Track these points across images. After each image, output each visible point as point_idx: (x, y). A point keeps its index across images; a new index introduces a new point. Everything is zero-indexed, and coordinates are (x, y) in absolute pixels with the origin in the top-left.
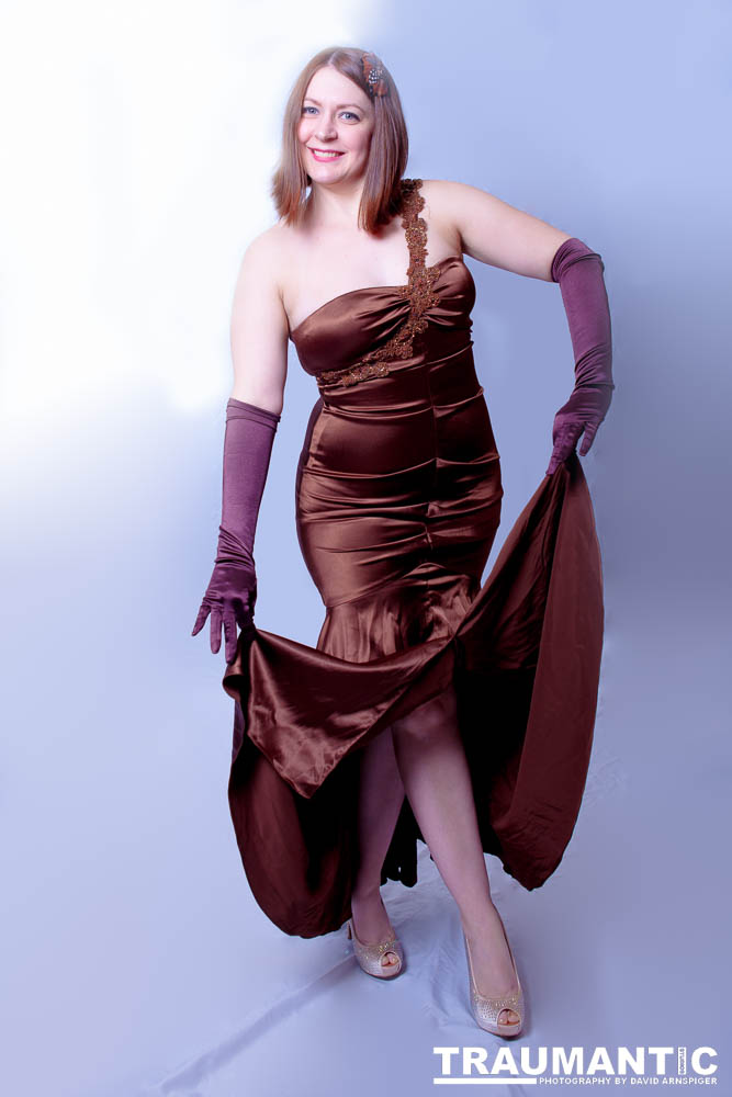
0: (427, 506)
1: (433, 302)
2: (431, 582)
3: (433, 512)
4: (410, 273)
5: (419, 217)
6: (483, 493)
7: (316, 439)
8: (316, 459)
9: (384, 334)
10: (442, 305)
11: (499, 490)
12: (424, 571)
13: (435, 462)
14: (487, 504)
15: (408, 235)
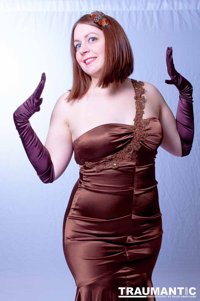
0: (127, 237)
2: (128, 277)
3: (129, 241)
4: (136, 120)
5: (142, 96)
6: (155, 232)
8: (74, 211)
9: (120, 146)
11: (161, 231)
12: (124, 271)
13: (131, 216)
14: (155, 237)
15: (136, 103)
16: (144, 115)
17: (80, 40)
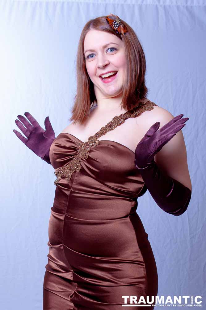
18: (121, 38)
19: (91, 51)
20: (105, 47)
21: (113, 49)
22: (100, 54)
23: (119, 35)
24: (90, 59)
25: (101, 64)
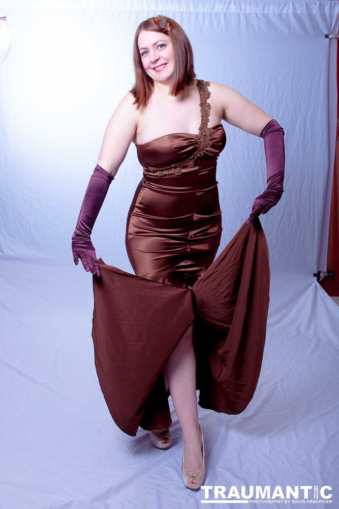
0: (188, 234)
1: (208, 144)
2: (188, 270)
3: (191, 237)
4: (201, 129)
5: (207, 102)
6: (215, 229)
7: (139, 199)
8: (138, 209)
10: (212, 146)
11: (220, 229)
12: (185, 264)
13: (193, 215)
14: (215, 234)
15: (202, 111)
16: (209, 123)
17: (148, 48)
18: (168, 35)
19: (144, 49)
20: (155, 44)
21: (162, 46)
22: (151, 50)
23: (166, 33)
24: (145, 55)
25: (153, 59)
